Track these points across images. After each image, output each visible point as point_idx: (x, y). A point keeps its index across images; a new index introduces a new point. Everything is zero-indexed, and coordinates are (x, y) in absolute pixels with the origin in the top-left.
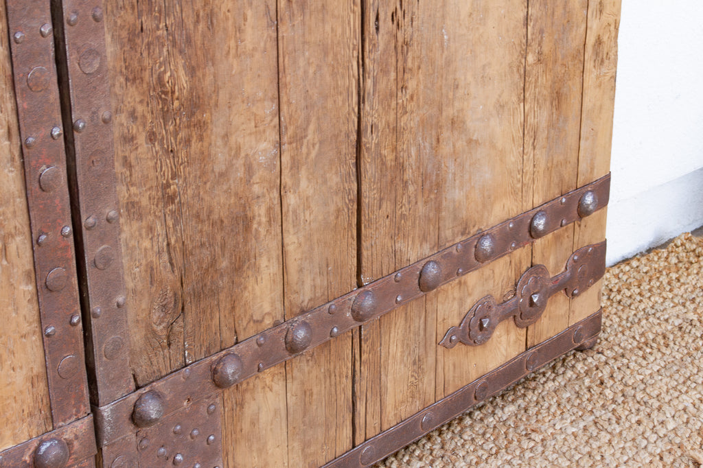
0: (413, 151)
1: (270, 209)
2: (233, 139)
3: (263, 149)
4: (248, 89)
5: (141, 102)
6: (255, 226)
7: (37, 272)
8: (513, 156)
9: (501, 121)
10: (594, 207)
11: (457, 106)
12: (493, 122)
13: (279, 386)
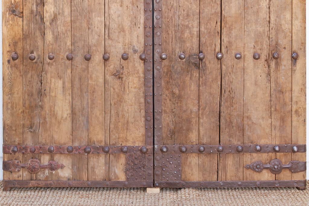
1: (196, 121)
2: (188, 105)
3: (195, 109)
4: (192, 97)
5: (168, 94)
6: (192, 123)
7: (146, 117)
8: (268, 130)
9: (263, 121)
10: (298, 151)
11: (249, 114)
12: (261, 121)
13: (197, 158)
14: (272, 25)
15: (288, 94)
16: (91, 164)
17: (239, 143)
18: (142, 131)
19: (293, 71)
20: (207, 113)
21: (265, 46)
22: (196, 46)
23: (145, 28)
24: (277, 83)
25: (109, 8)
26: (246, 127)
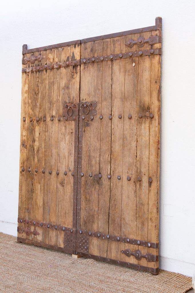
0: (117, 220)
1: (97, 217)
2: (93, 206)
3: (96, 209)
4: (95, 202)
5: (84, 198)
7: (73, 211)
8: (134, 229)
9: (132, 222)
10: (151, 247)
11: (124, 217)
12: (130, 222)
13: (96, 241)
14: (138, 158)
15: (146, 207)
16: (50, 234)
17: (118, 235)
18: (72, 219)
19: (149, 191)
20: (103, 213)
21: (133, 172)
22: (98, 170)
23: (74, 157)
24: (140, 198)
25: (60, 144)
26: (123, 225)
